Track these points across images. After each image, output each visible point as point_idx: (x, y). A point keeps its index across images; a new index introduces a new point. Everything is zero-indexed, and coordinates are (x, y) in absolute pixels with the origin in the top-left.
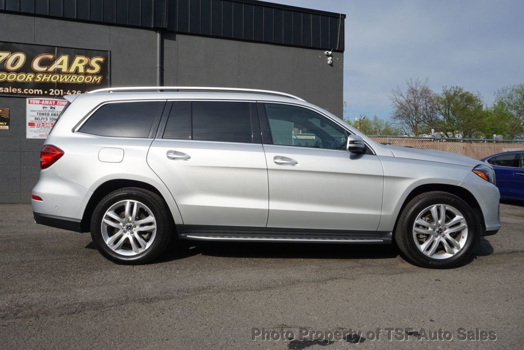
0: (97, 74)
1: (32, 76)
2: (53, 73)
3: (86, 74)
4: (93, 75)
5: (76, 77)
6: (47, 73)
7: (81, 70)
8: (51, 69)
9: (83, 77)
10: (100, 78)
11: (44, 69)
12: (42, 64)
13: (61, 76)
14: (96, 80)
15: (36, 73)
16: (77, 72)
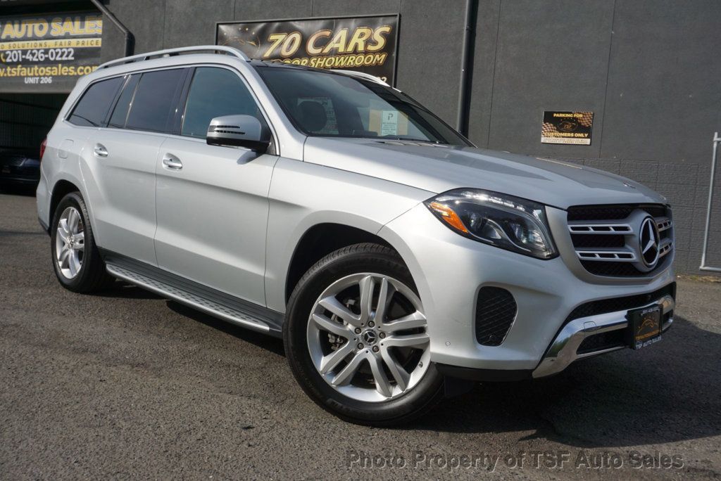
0: (380, 52)
1: (307, 61)
2: (328, 55)
3: (366, 53)
4: (374, 53)
5: (354, 57)
6: (321, 55)
7: (361, 48)
8: (327, 50)
9: (363, 57)
10: (383, 56)
11: (318, 51)
12: (316, 45)
13: (337, 58)
14: (378, 60)
15: (310, 56)
16: (355, 52)
